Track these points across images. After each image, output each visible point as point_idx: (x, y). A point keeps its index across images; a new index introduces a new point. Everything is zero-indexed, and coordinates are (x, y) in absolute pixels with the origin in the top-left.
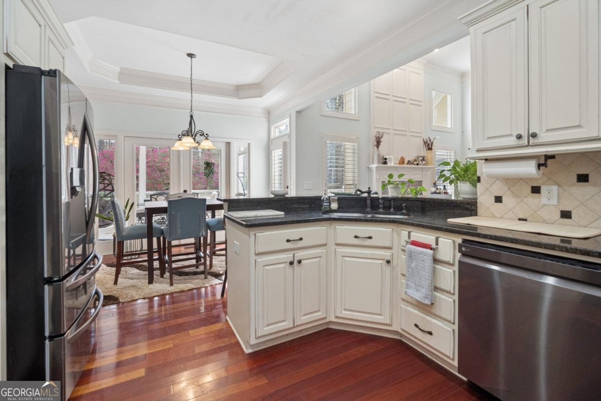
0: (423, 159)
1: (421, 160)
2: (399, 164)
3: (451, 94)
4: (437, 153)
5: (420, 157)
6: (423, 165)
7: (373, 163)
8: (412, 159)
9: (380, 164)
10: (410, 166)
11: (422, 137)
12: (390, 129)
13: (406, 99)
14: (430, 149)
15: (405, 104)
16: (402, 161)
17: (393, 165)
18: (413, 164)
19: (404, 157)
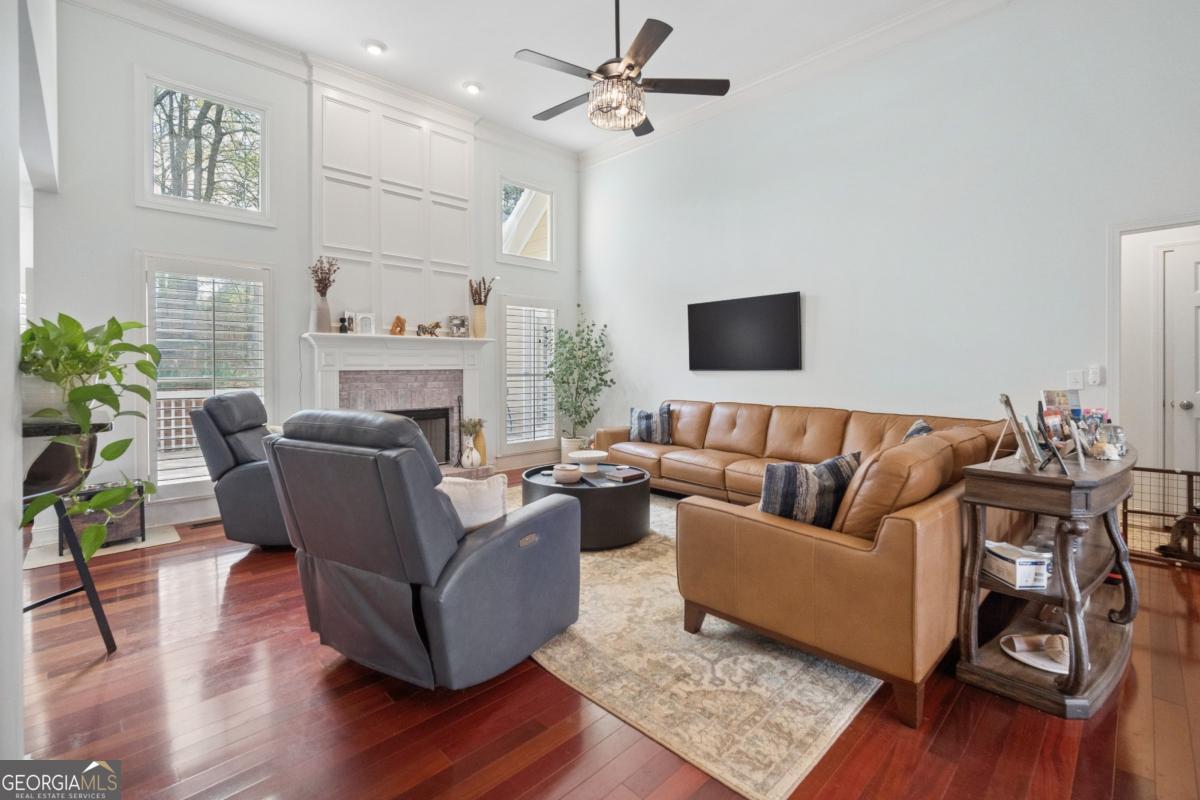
0: (463, 324)
1: (456, 325)
2: (393, 332)
3: (551, 193)
4: (508, 312)
5: (457, 318)
6: (459, 336)
7: (307, 331)
8: (428, 323)
9: (330, 331)
10: (423, 337)
11: (466, 276)
12: (370, 253)
13: (420, 190)
14: (480, 303)
15: (417, 202)
16: (399, 325)
17: (373, 333)
18: (432, 333)
19: (403, 317)
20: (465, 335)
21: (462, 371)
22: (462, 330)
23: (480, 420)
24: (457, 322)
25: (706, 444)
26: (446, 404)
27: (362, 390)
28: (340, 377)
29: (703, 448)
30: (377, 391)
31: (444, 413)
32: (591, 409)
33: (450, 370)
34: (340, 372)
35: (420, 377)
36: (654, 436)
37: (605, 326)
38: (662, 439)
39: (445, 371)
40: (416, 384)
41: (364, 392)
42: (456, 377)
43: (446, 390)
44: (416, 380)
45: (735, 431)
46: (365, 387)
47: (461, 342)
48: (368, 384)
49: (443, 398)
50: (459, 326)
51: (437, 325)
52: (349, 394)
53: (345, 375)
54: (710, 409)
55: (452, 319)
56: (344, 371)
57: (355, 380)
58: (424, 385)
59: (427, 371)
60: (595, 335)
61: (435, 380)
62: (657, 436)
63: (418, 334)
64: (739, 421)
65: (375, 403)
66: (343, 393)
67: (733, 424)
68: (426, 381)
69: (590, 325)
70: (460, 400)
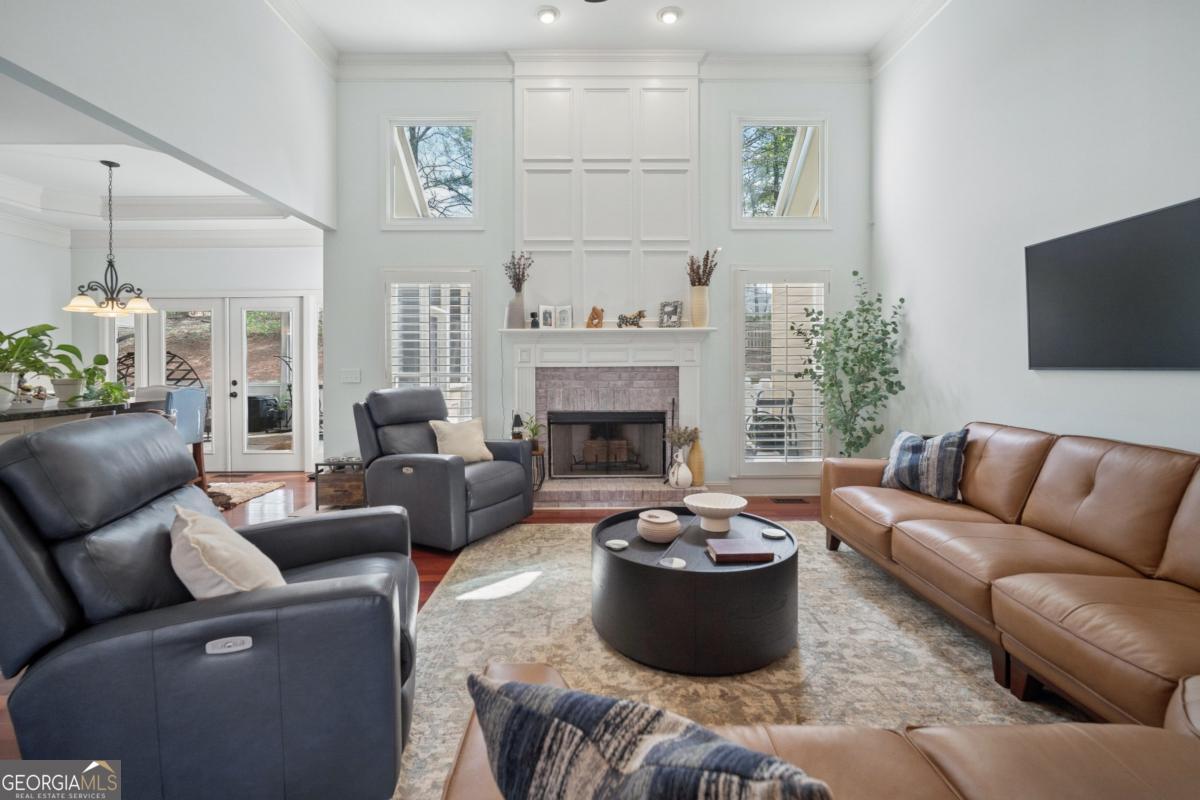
0: (675, 311)
1: (666, 313)
2: (589, 325)
5: (669, 304)
6: (671, 326)
8: (630, 313)
9: (523, 327)
10: (624, 328)
11: (686, 252)
12: (571, 242)
13: (629, 161)
14: (700, 283)
15: (625, 175)
16: (596, 316)
17: (568, 328)
18: (636, 324)
19: (599, 308)
20: (679, 324)
21: (677, 368)
22: (674, 318)
23: (696, 429)
24: (668, 309)
25: (1026, 516)
26: (659, 408)
27: (559, 387)
28: (536, 374)
29: (1019, 522)
30: (576, 389)
31: (658, 418)
32: (869, 425)
33: (661, 367)
34: (537, 369)
35: (624, 375)
36: (923, 483)
37: (902, 300)
38: (938, 492)
39: (656, 367)
40: (619, 383)
41: (561, 390)
42: (669, 376)
43: (657, 391)
44: (620, 378)
45: (1089, 500)
46: (564, 385)
47: (672, 333)
48: (567, 382)
49: (654, 399)
50: (670, 314)
51: (641, 315)
52: (546, 392)
53: (541, 373)
54: (1049, 443)
55: (664, 305)
56: (542, 368)
57: (553, 377)
58: (630, 384)
59: (633, 368)
60: (887, 316)
61: (643, 378)
62: (930, 484)
63: (620, 326)
64: (1100, 482)
65: (573, 402)
66: (540, 391)
67: (1088, 487)
68: (631, 380)
69: (874, 300)
70: (674, 404)
